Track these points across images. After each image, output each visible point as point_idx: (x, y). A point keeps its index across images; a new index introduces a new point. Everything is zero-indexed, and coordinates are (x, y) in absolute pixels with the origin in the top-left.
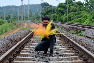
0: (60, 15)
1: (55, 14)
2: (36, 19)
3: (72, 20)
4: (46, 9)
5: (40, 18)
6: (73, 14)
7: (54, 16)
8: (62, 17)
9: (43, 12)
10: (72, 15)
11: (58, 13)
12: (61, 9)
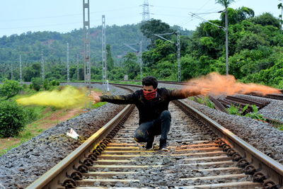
0: (203, 60)
1: (188, 59)
2: (126, 77)
3: (244, 75)
4: (158, 43)
5: (139, 71)
6: (247, 56)
7: (186, 64)
8: (212, 66)
9: (148, 52)
10: (241, 60)
11: (199, 56)
12: (208, 43)
